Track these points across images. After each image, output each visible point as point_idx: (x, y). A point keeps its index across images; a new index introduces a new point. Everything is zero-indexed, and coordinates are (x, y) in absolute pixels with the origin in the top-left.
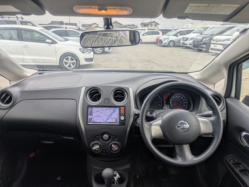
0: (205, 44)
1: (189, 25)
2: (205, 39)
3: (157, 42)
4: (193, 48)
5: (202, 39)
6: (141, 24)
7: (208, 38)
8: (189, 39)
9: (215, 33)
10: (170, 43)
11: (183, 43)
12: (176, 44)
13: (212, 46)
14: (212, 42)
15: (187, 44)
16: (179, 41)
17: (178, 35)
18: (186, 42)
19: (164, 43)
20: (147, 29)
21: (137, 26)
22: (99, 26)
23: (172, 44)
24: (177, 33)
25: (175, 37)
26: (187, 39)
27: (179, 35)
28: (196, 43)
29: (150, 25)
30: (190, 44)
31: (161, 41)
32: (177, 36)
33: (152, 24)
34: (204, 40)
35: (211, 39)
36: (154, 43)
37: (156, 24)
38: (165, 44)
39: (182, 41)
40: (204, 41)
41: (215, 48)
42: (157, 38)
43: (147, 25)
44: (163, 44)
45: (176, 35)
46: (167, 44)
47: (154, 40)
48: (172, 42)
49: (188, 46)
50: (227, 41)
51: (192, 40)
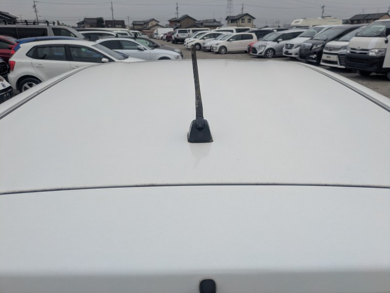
0: (315, 53)
1: (299, 21)
2: (316, 46)
3: (249, 51)
4: (299, 59)
5: (312, 47)
6: (226, 19)
7: (320, 44)
8: (294, 46)
9: (330, 38)
10: (268, 52)
11: (287, 53)
12: (276, 54)
13: (324, 57)
14: (324, 51)
15: (291, 54)
16: (281, 49)
17: (279, 40)
18: (290, 51)
19: (259, 52)
20: (235, 31)
21: (219, 22)
22: (159, 24)
23: (270, 54)
24: (279, 38)
25: (275, 43)
26: (292, 46)
27: (281, 40)
28: (303, 52)
29: (240, 20)
30: (296, 54)
31: (254, 50)
32: (278, 42)
33: (243, 18)
34: (314, 47)
35: (323, 46)
36: (246, 52)
37: (249, 18)
38: (261, 53)
39: (284, 50)
40: (315, 49)
41: (328, 59)
42: (249, 45)
43: (236, 20)
44: (257, 54)
45: (276, 40)
46: (263, 54)
47: (246, 48)
48: (271, 51)
49: (293, 56)
50: (343, 49)
51: (299, 48)
